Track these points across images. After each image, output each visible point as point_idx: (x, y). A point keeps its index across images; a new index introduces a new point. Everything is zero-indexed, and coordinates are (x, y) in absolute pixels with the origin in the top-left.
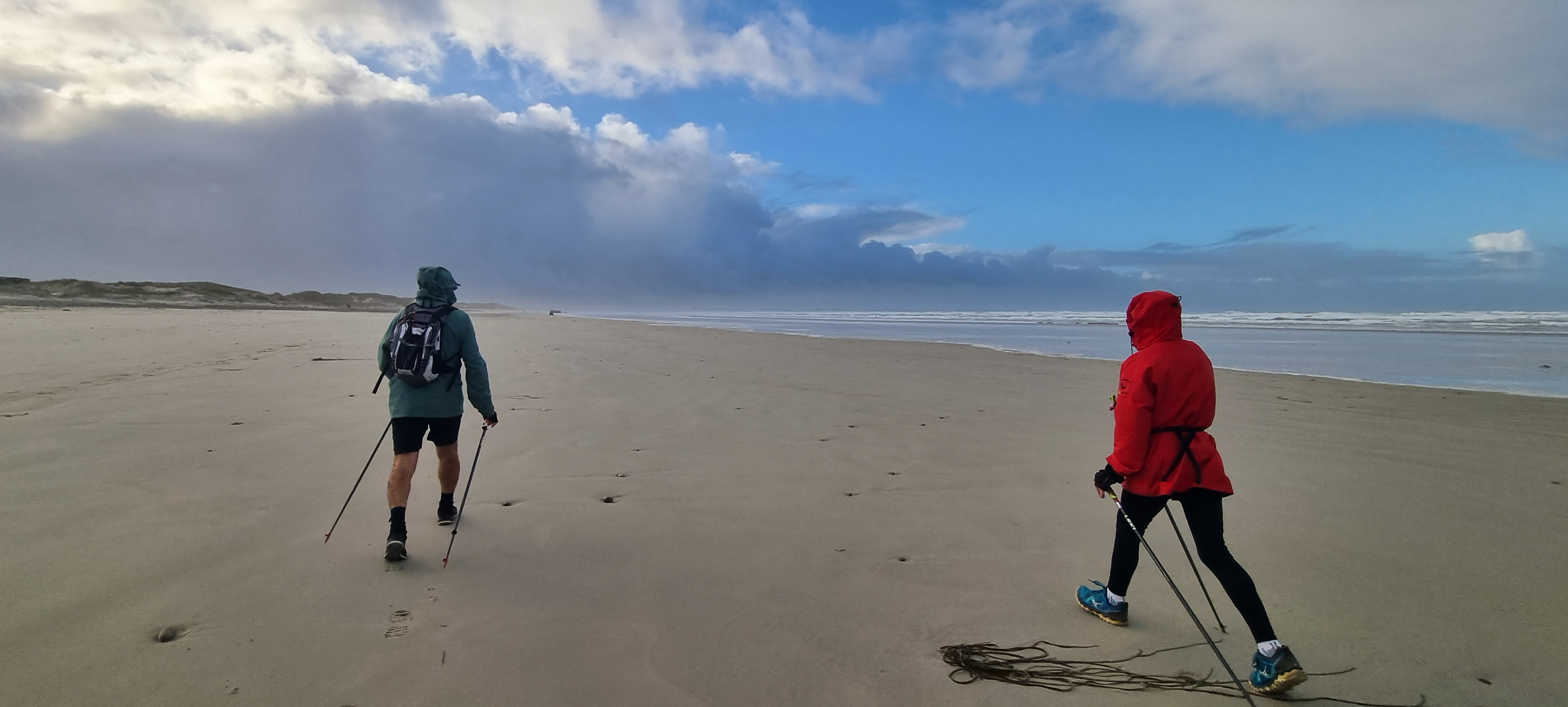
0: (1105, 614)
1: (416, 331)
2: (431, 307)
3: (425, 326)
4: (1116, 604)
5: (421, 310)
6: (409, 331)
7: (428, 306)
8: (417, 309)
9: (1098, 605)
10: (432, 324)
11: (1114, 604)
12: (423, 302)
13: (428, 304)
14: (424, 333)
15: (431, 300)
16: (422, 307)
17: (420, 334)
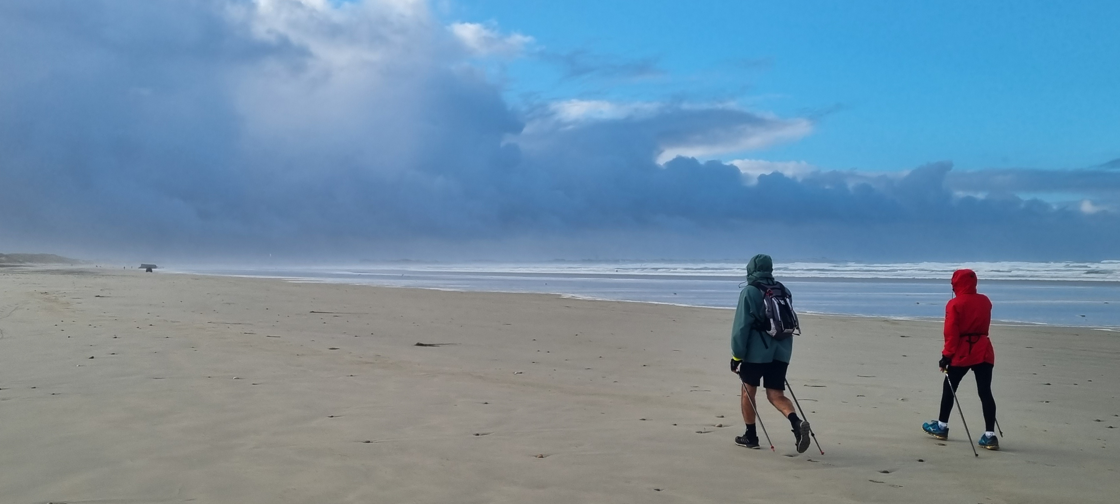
0: (937, 434)
4: (943, 429)
9: (933, 430)
11: (942, 429)
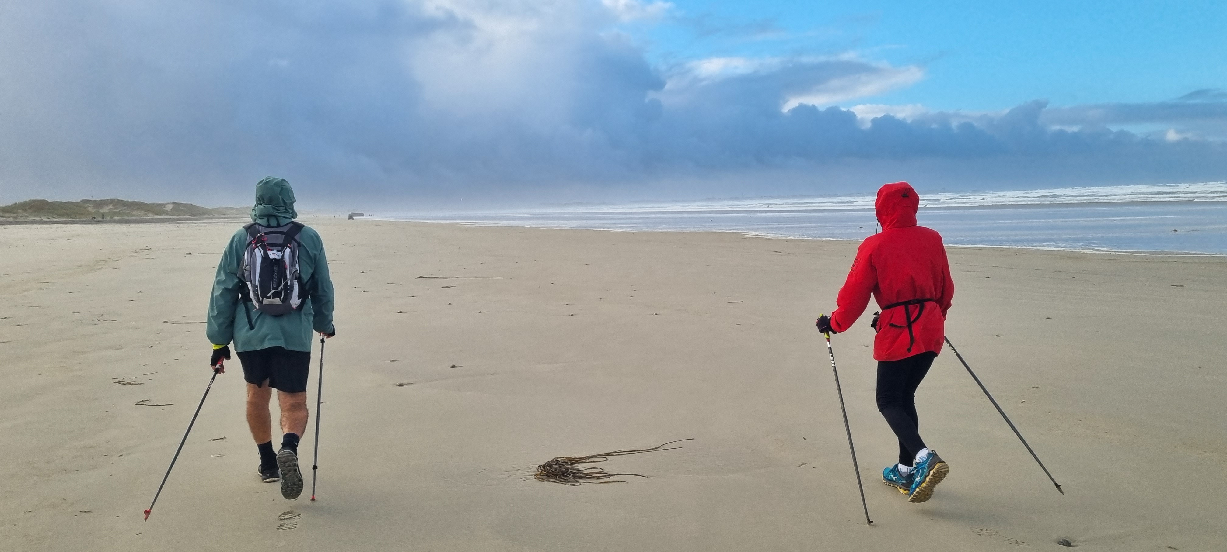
1: (273, 255)
2: (279, 225)
3: (280, 248)
5: (269, 230)
6: (265, 258)
7: (275, 225)
8: (263, 230)
10: (289, 245)
12: (268, 220)
13: (273, 222)
14: (283, 256)
15: (276, 216)
16: (269, 226)
17: (277, 257)
